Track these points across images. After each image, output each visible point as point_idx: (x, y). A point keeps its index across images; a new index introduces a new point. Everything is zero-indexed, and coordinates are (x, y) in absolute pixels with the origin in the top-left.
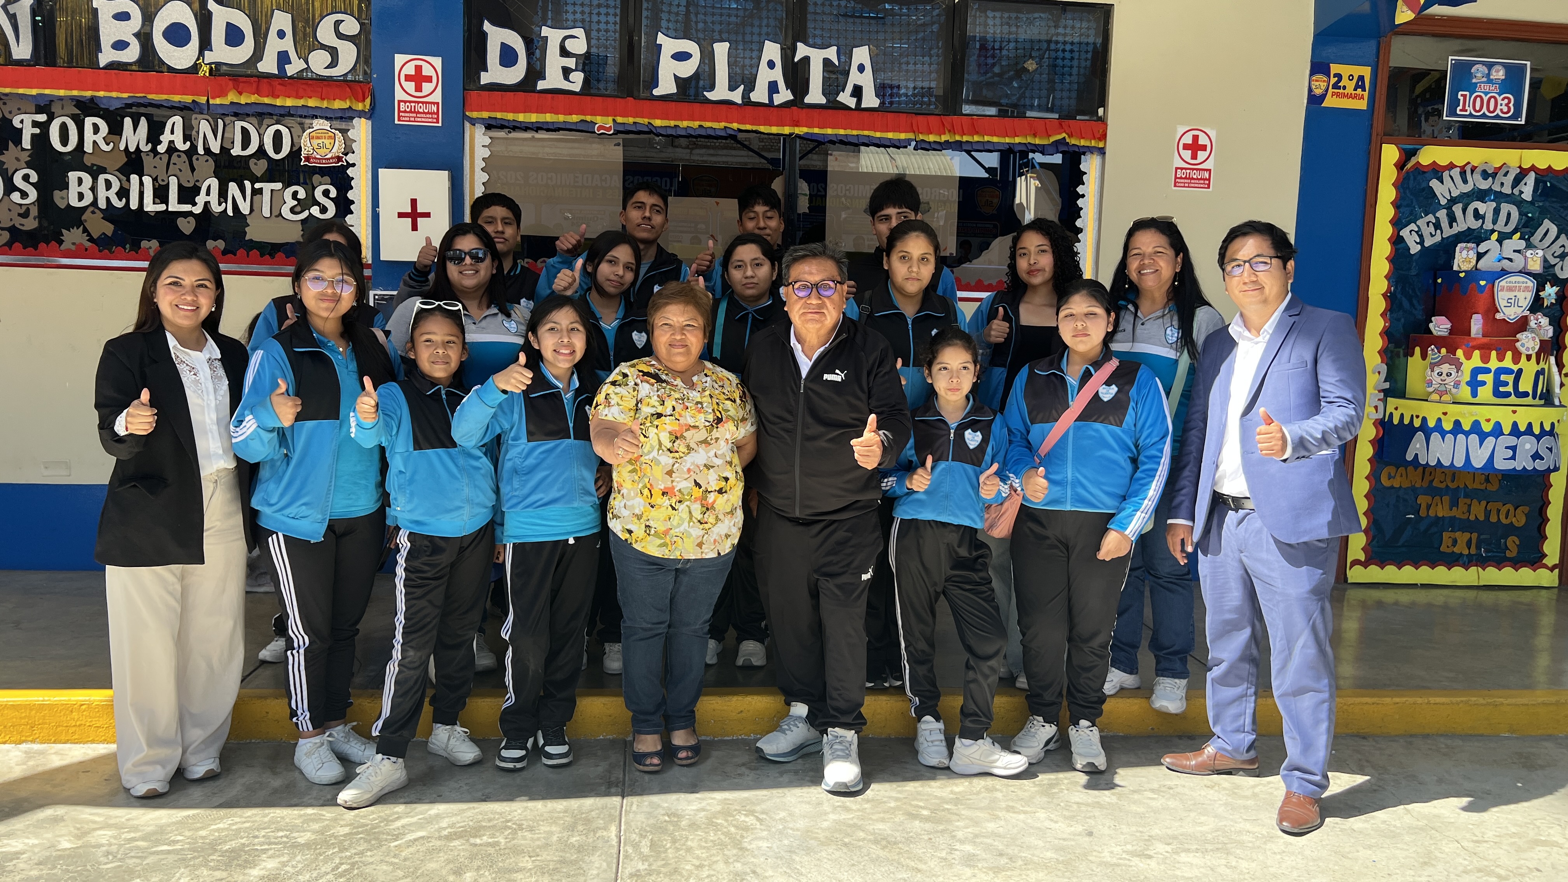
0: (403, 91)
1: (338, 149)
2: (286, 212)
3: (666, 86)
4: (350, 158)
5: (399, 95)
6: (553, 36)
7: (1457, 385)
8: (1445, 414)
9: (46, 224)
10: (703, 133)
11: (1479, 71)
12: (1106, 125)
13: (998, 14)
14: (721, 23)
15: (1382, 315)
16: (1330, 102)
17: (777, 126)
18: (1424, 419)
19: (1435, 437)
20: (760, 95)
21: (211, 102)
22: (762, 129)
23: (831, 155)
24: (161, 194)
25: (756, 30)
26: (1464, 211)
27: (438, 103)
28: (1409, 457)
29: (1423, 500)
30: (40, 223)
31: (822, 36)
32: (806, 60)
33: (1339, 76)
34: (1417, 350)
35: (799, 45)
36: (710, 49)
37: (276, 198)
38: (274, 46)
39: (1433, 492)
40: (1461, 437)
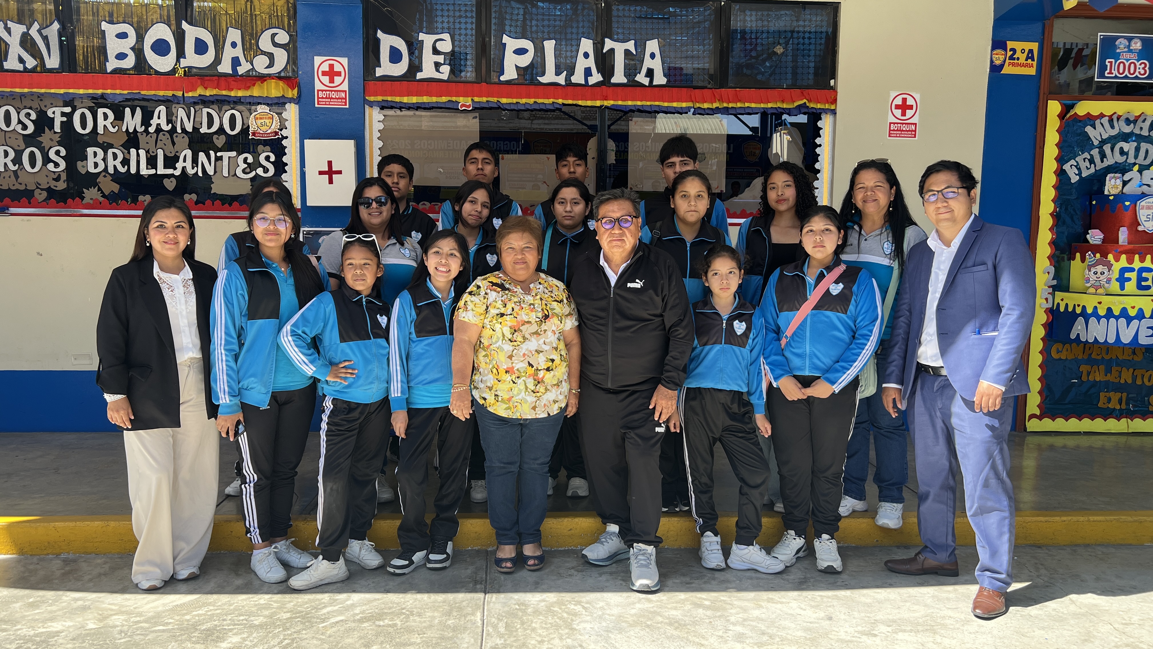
0: (321, 83)
1: (275, 126)
2: (239, 172)
3: (510, 74)
4: (284, 133)
5: (318, 86)
6: (427, 39)
7: (1109, 281)
8: (1100, 303)
9: (72, 185)
10: (537, 107)
11: (1121, 43)
12: (836, 92)
13: (754, 13)
14: (549, 26)
15: (1050, 229)
16: (1007, 70)
17: (591, 100)
18: (1084, 307)
19: (1093, 320)
20: (578, 78)
21: (186, 95)
22: (580, 103)
23: (631, 120)
24: (152, 162)
25: (574, 31)
26: (1112, 149)
27: (345, 91)
28: (1073, 336)
29: (1084, 368)
30: (68, 184)
31: (623, 33)
32: (612, 51)
33: (1014, 50)
34: (1078, 255)
35: (607, 40)
36: (541, 46)
37: (233, 163)
38: (229, 53)
39: (1092, 362)
40: (1112, 320)
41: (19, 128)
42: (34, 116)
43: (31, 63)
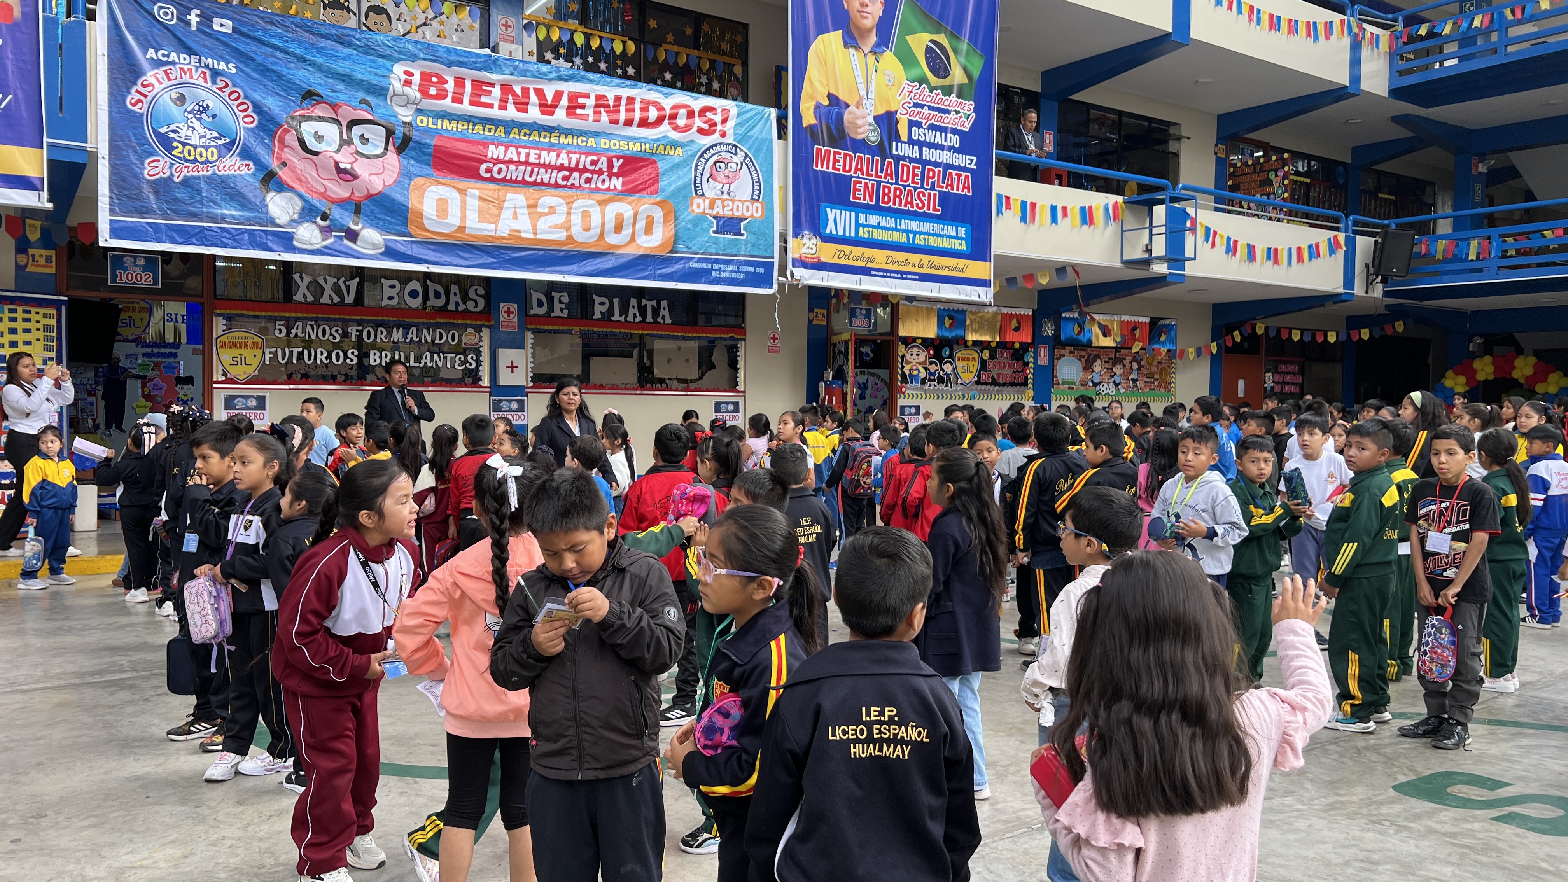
0: (503, 317)
1: (477, 340)
2: (456, 366)
3: (598, 315)
4: (482, 344)
5: (502, 319)
6: (556, 295)
9: (360, 372)
10: (614, 334)
11: (858, 311)
12: (745, 330)
16: (815, 322)
17: (637, 330)
20: (630, 318)
21: (427, 321)
22: (632, 331)
23: (656, 340)
27: (515, 322)
30: (358, 372)
31: (651, 296)
32: (646, 304)
33: (817, 313)
35: (643, 299)
36: (611, 300)
37: (453, 360)
38: (453, 299)
41: (331, 338)
42: (340, 332)
43: (336, 299)
